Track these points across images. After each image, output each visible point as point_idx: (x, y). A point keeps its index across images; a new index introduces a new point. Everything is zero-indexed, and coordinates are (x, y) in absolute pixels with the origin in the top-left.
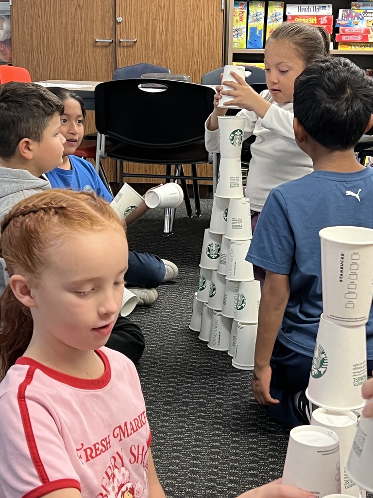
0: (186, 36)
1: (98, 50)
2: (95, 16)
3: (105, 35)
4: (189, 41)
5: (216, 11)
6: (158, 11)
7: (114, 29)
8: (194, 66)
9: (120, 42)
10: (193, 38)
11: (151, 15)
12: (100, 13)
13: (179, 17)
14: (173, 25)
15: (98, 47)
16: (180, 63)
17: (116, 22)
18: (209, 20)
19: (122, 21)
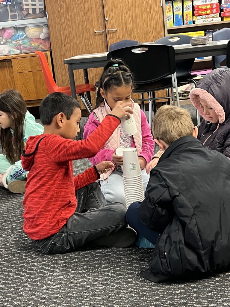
0: (144, 23)
1: (97, 37)
2: (93, 19)
3: (100, 28)
4: (145, 26)
5: (158, 7)
6: (127, 12)
7: (104, 25)
9: (108, 31)
10: (147, 24)
11: (123, 14)
12: (96, 16)
13: (138, 13)
14: (136, 18)
15: (97, 35)
16: (141, 38)
17: (105, 21)
19: (108, 20)
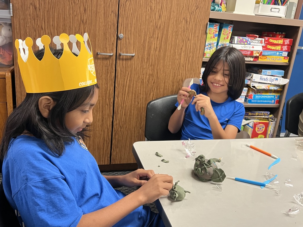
0: (175, 53)
3: (106, 48)
4: (177, 57)
5: (201, 33)
6: (154, 31)
8: (179, 77)
9: (121, 55)
10: (181, 54)
11: (148, 33)
12: (102, 28)
13: (171, 37)
14: (166, 43)
16: (168, 74)
17: (118, 38)
18: (195, 41)
19: (123, 38)
